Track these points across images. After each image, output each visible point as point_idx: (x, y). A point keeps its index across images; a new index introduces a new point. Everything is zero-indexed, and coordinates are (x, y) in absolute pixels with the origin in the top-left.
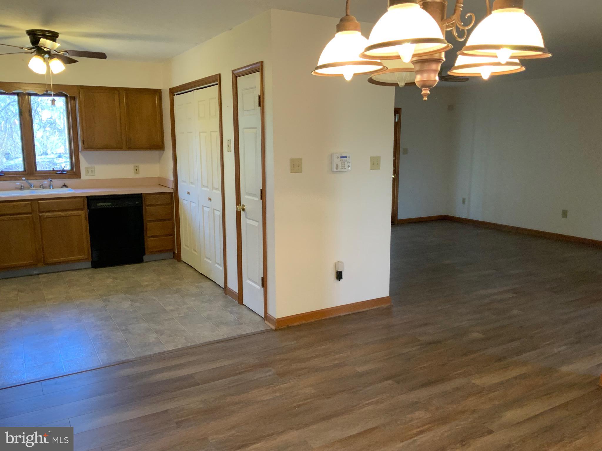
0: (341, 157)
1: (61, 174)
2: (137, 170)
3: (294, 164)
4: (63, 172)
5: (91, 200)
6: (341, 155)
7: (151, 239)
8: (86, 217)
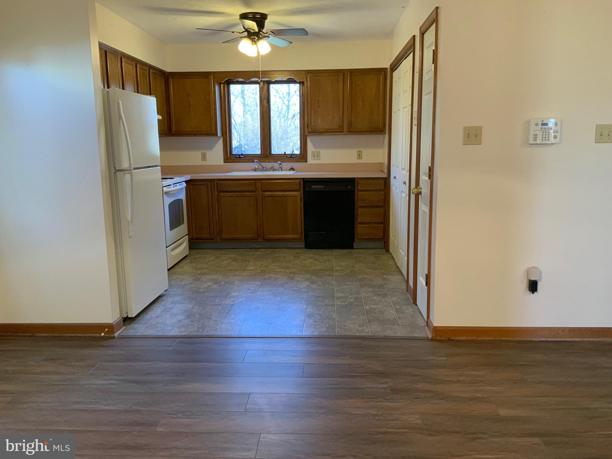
0: (542, 124)
1: (291, 157)
2: (360, 156)
3: (469, 134)
4: (292, 156)
5: (307, 182)
6: (543, 121)
7: (361, 225)
8: (301, 199)
